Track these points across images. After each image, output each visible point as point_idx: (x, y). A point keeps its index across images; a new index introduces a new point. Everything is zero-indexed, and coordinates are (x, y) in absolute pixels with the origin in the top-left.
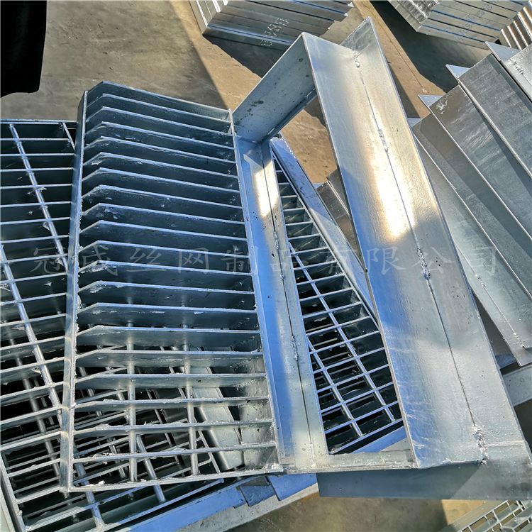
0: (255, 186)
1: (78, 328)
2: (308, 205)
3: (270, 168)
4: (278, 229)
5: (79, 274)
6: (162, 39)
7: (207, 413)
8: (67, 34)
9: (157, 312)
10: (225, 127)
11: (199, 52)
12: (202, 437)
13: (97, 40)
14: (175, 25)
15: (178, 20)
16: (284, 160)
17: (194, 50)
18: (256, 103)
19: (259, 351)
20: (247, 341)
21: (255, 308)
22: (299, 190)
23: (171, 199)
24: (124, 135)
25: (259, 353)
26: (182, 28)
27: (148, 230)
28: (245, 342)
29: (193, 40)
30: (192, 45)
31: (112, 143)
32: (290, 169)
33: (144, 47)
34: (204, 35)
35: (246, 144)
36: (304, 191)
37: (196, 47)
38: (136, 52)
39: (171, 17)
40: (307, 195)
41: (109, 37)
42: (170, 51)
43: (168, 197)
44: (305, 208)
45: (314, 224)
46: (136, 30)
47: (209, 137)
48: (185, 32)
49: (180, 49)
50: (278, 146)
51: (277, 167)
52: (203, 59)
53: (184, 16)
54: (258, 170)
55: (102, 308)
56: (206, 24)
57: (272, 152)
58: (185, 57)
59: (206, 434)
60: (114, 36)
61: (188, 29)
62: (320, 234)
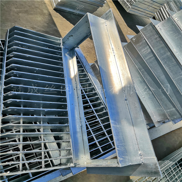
0: (69, 65)
1: (2, 116)
2: (88, 72)
3: (75, 59)
4: (77, 80)
5: (4, 96)
6: (39, 10)
7: (48, 145)
8: (4, 6)
9: (31, 110)
10: (59, 44)
11: (52, 15)
12: (46, 154)
13: (15, 9)
14: (44, 5)
15: (45, 3)
16: (80, 56)
17: (50, 15)
18: (70, 36)
19: (68, 124)
20: (64, 120)
21: (67, 109)
22: (85, 66)
23: (38, 69)
24: (22, 46)
25: (68, 125)
26: (46, 6)
27: (29, 81)
28: (63, 120)
29: (50, 11)
30: (49, 12)
31: (18, 49)
32: (82, 59)
33: (32, 13)
34: (54, 9)
35: (67, 50)
36: (86, 67)
37: (51, 13)
38: (29, 14)
39: (43, 2)
40: (87, 68)
41: (19, 8)
42: (42, 14)
43: (37, 69)
44: (86, 73)
45: (89, 79)
46: (29, 6)
47: (53, 47)
48: (47, 8)
49: (45, 14)
50: (78, 51)
51: (77, 58)
52: (53, 18)
53: (47, 2)
54: (70, 59)
55: (11, 109)
56: (55, 6)
57: (75, 53)
58: (47, 17)
59: (48, 153)
60: (21, 8)
61: (48, 7)
62: (91, 82)
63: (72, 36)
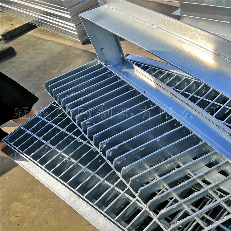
2: (168, 70)
3: (136, 67)
5: (101, 151)
6: (72, 56)
7: (211, 180)
8: (45, 76)
9: (141, 149)
10: (100, 66)
11: (87, 50)
13: (55, 71)
14: (71, 49)
15: (70, 46)
16: (139, 61)
17: (85, 51)
19: (202, 142)
22: (158, 67)
23: (105, 104)
26: (74, 48)
27: (107, 120)
29: (81, 48)
30: (82, 50)
32: (145, 62)
33: (70, 62)
34: (83, 44)
35: (119, 66)
36: (160, 66)
37: (84, 49)
38: (69, 65)
39: (68, 47)
40: (163, 67)
41: (57, 68)
42: (78, 57)
43: (103, 104)
44: (167, 72)
45: (178, 75)
46: (62, 59)
48: (76, 48)
49: (80, 54)
50: (132, 58)
51: (139, 65)
52: (91, 51)
53: (71, 44)
54: (133, 72)
55: (119, 160)
56: (79, 41)
57: (129, 61)
58: (84, 55)
60: (58, 66)
61: (76, 47)
62: (185, 77)
63: (102, 49)
